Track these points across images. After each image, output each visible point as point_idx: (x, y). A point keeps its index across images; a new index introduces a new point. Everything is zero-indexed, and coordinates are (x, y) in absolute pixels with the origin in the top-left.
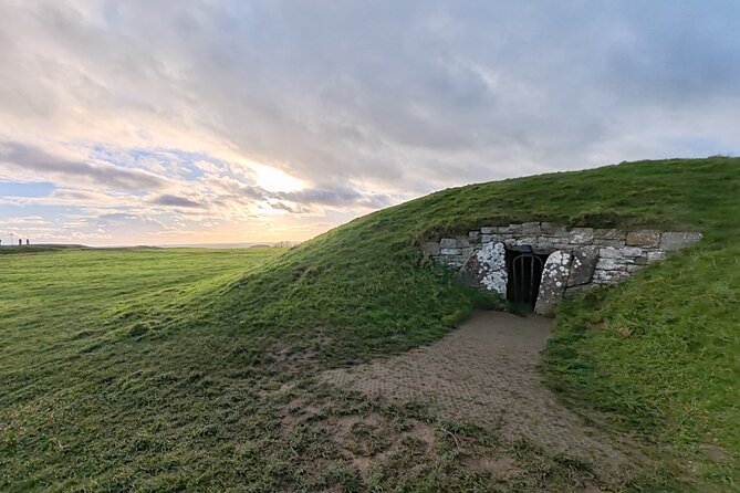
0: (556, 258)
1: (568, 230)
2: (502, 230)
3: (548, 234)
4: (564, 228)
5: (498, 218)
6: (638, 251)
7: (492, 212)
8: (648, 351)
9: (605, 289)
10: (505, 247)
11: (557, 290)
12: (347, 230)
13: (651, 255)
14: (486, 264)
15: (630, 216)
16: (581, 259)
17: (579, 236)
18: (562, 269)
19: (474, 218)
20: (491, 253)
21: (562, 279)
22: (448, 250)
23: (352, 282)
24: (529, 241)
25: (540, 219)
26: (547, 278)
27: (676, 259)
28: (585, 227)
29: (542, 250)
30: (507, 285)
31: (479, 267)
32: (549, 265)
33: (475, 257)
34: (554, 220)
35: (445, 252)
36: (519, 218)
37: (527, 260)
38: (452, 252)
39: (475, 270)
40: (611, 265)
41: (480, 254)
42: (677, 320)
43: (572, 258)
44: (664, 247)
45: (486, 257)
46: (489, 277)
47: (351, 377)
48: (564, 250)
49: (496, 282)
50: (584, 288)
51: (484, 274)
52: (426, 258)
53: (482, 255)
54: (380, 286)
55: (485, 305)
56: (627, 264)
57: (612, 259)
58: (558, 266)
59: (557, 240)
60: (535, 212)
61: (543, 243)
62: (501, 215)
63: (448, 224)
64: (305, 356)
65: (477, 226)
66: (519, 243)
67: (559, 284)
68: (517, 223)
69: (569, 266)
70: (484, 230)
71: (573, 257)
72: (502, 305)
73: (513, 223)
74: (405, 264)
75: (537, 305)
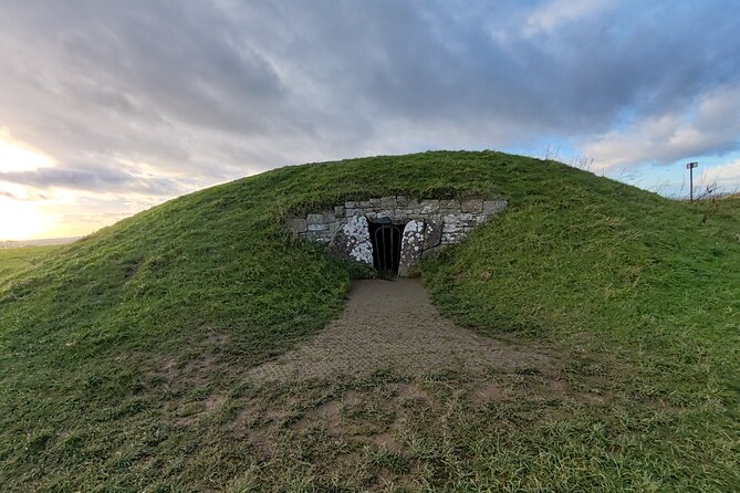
0: (411, 227)
1: (419, 202)
2: (362, 203)
3: (403, 206)
4: (415, 201)
5: (360, 193)
6: (468, 216)
7: (352, 187)
8: (509, 285)
9: (452, 248)
10: (368, 220)
11: (414, 254)
12: (177, 211)
13: (478, 218)
14: (353, 237)
15: (461, 190)
16: (432, 225)
17: (428, 207)
18: (418, 235)
19: (338, 192)
20: (355, 226)
21: (419, 244)
22: (316, 225)
23: (222, 268)
24: (388, 213)
25: (396, 193)
26: (407, 244)
27: (496, 220)
28: (433, 198)
29: (399, 221)
30: (373, 254)
31: (346, 240)
32: (407, 233)
33: (342, 231)
34: (408, 194)
35: (312, 228)
36: (378, 193)
37: (387, 231)
38: (320, 228)
39: (342, 244)
40: (453, 229)
41: (346, 228)
42: (516, 261)
43: (425, 226)
44: (486, 212)
45: (352, 230)
46: (357, 248)
47: (290, 367)
48: (418, 220)
49: (363, 253)
50: (436, 249)
51: (352, 247)
52: (295, 236)
53: (349, 229)
54: (259, 268)
55: (358, 275)
56: (464, 227)
57: (454, 224)
58: (415, 233)
59: (410, 211)
60: (390, 187)
61: (399, 215)
62: (361, 189)
63: (313, 200)
64: (206, 363)
65: (342, 200)
66: (379, 215)
67: (417, 248)
68: (377, 197)
69: (423, 232)
70: (348, 204)
71: (425, 224)
72: (372, 273)
73: (372, 197)
74: (276, 243)
75: (400, 269)
